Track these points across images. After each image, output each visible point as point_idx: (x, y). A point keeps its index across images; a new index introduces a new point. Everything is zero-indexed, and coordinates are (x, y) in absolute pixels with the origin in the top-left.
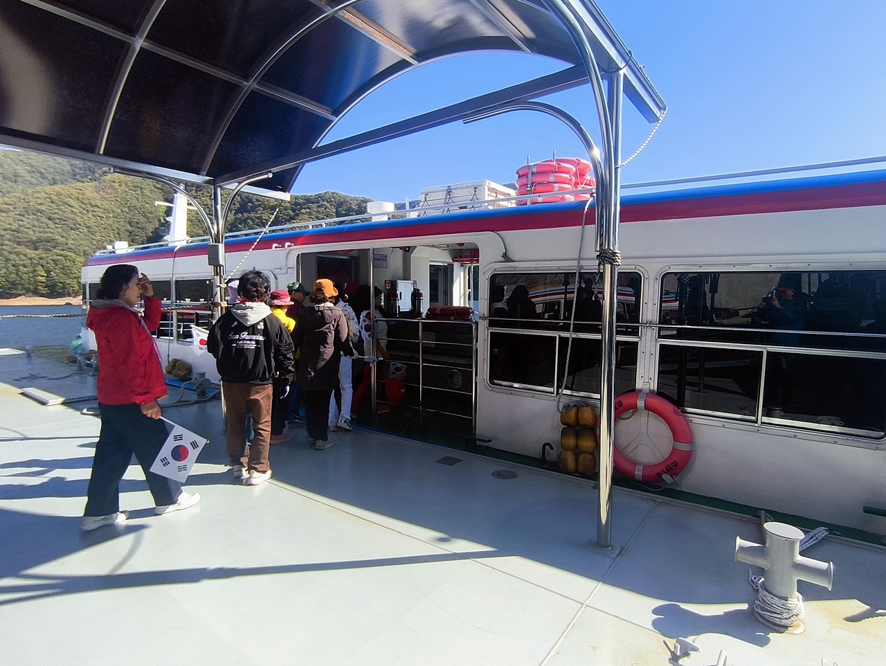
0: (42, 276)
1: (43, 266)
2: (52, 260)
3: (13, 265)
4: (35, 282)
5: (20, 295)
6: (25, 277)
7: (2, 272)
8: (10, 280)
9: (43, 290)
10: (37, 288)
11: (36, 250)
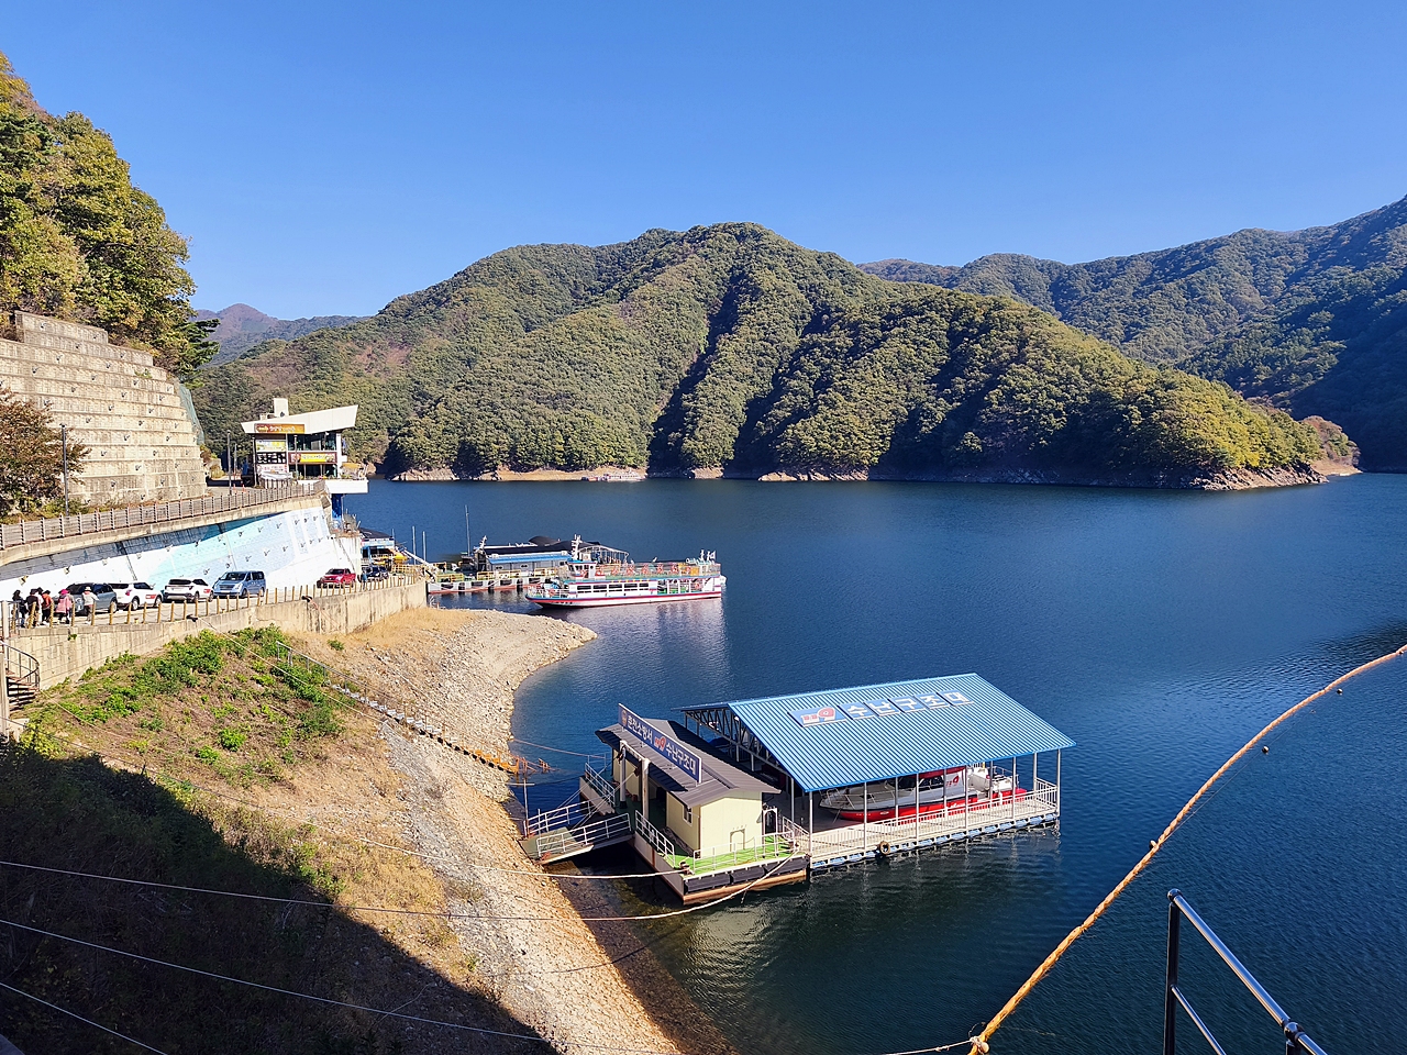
0: (560, 444)
1: (561, 431)
2: (571, 422)
3: (533, 431)
4: (554, 451)
5: (537, 467)
7: (522, 439)
8: (530, 449)
9: (562, 462)
10: (554, 459)
11: (555, 409)
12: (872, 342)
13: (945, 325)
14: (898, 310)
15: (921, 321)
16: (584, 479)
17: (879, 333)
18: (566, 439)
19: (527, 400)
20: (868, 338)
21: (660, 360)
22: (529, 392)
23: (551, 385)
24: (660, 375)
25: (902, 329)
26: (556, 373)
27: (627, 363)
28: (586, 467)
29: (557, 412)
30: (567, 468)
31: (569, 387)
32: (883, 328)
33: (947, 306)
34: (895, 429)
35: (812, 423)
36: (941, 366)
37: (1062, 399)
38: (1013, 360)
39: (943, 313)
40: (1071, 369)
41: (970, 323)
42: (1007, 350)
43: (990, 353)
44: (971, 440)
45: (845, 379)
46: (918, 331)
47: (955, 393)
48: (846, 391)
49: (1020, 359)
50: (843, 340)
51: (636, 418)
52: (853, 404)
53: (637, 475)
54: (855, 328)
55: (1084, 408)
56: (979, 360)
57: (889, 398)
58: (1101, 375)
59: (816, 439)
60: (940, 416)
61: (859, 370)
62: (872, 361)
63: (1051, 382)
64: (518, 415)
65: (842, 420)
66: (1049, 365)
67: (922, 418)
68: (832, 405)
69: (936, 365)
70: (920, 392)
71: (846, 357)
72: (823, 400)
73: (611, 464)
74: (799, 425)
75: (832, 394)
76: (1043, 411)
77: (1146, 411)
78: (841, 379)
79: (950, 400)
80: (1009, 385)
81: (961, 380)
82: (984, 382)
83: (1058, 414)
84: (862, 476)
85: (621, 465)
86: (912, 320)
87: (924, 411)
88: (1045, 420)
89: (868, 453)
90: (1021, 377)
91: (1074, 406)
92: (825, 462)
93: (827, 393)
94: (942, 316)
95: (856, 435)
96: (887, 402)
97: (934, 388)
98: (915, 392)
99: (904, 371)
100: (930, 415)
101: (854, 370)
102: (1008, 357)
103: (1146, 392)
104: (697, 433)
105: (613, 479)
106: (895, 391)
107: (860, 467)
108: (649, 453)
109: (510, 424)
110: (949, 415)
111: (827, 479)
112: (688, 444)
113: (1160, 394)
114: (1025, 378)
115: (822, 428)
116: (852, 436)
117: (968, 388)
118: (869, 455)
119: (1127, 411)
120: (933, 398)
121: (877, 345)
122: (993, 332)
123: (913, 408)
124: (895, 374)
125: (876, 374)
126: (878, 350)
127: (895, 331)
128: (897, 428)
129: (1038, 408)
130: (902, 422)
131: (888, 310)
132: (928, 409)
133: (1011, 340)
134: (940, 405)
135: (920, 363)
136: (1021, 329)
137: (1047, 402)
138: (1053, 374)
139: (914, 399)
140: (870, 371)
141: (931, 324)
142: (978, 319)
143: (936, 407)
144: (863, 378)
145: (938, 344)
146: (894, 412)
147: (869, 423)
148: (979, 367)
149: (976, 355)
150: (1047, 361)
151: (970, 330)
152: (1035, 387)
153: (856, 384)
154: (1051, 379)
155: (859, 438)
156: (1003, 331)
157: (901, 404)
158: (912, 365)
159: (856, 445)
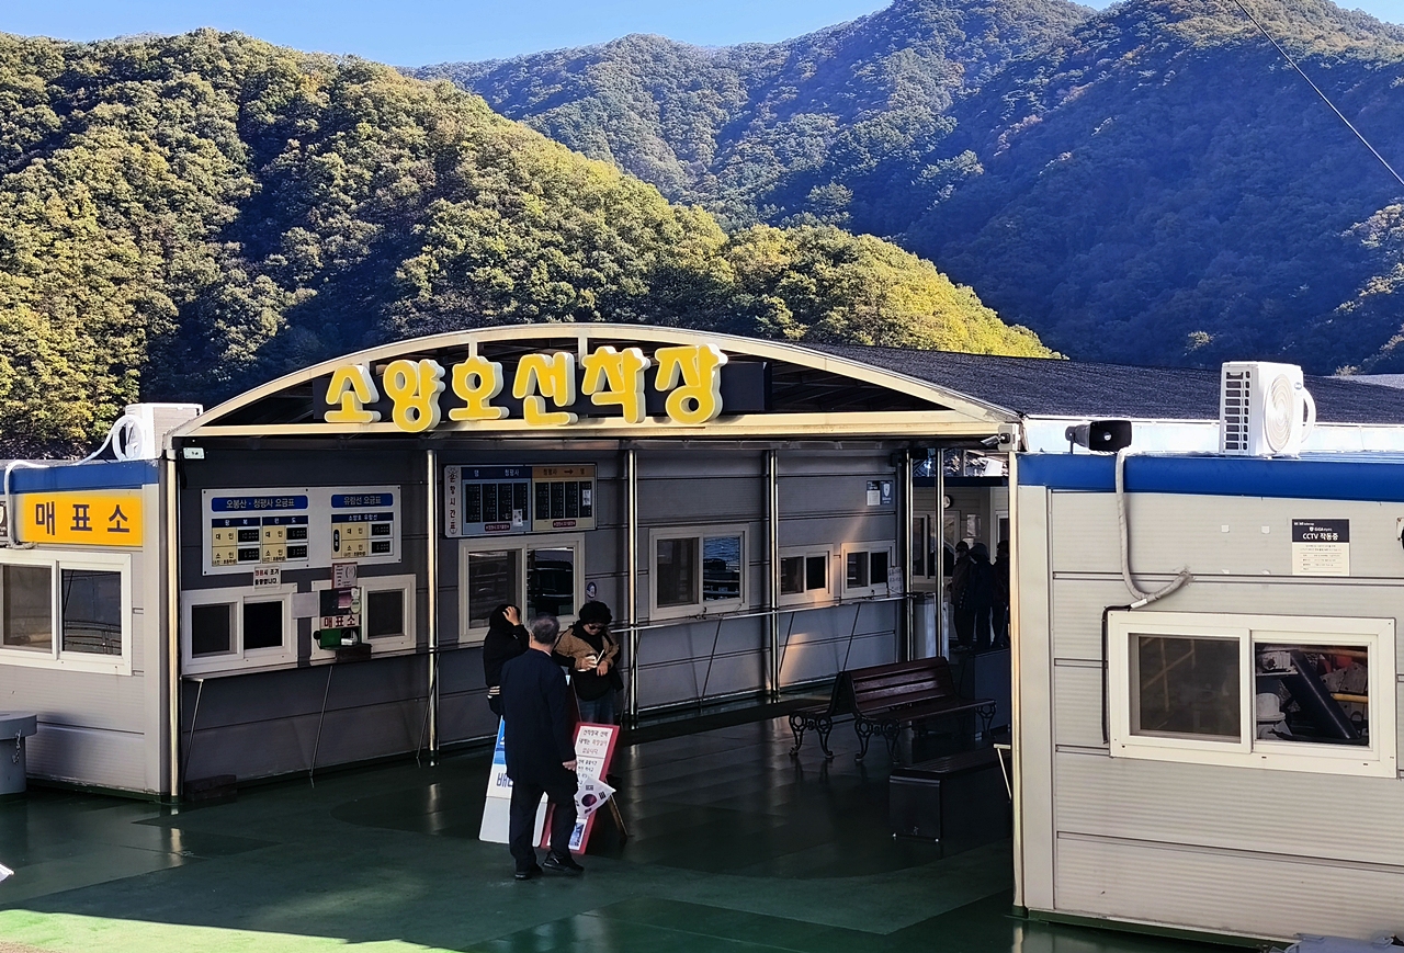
12: (36, 137)
13: (232, 109)
14: (92, 68)
15: (168, 93)
17: (53, 119)
20: (22, 123)
25: (122, 109)
32: (61, 107)
33: (225, 64)
34: (150, 350)
36: (241, 203)
37: (588, 282)
38: (428, 196)
39: (220, 79)
40: (588, 217)
41: (295, 107)
42: (410, 170)
43: (368, 175)
46: (163, 115)
47: (298, 264)
49: (455, 188)
52: (27, 282)
56: (345, 191)
57: (116, 269)
58: (659, 232)
60: (270, 319)
61: (27, 196)
62: (61, 177)
63: (553, 245)
66: (534, 205)
67: (221, 324)
69: (227, 199)
70: (201, 260)
79: (286, 279)
80: (453, 246)
81: (308, 235)
82: (377, 244)
86: (149, 91)
87: (223, 306)
89: (82, 408)
94: (216, 87)
95: (47, 362)
96: (117, 281)
97: (233, 254)
98: (187, 260)
99: (147, 206)
101: (12, 196)
102: (415, 187)
103: (791, 268)
106: (134, 254)
110: (293, 315)
114: (485, 232)
116: (37, 364)
117: (327, 256)
118: (88, 414)
119: (764, 309)
120: (240, 274)
121: (54, 141)
122: (365, 128)
123: (190, 298)
124: (126, 213)
125: (75, 210)
126: (69, 153)
127: (103, 110)
128: (153, 345)
129: (537, 303)
130: (165, 332)
131: (62, 66)
132: (236, 300)
133: (413, 149)
134: (262, 292)
135: (186, 192)
136: (431, 128)
137: (554, 291)
138: (546, 227)
139: (189, 276)
140: (58, 201)
141: (194, 103)
142: (312, 98)
143: (253, 297)
144: (41, 219)
145: (224, 148)
146: (140, 305)
147: (79, 334)
148: (347, 207)
149: (331, 179)
150: (526, 196)
151: (301, 123)
152: (517, 254)
153: (24, 230)
154: (548, 235)
155: (56, 372)
156: (386, 129)
157: (155, 288)
158: (169, 193)
159: (45, 387)
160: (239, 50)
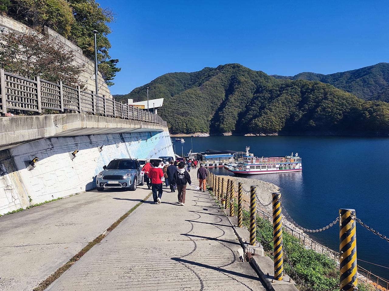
0: (185, 126)
1: (185, 123)
2: (188, 120)
3: (177, 123)
4: (183, 128)
5: (179, 133)
6: (180, 126)
7: (174, 125)
8: (176, 128)
9: (185, 131)
10: (183, 131)
11: (183, 116)
12: (277, 95)
13: (300, 90)
14: (284, 86)
15: (292, 89)
16: (192, 136)
17: (279, 93)
18: (186, 125)
19: (175, 114)
20: (275, 94)
21: (212, 103)
22: (175, 112)
23: (181, 110)
24: (212, 107)
25: (286, 91)
26: (183, 106)
27: (202, 103)
28: (192, 133)
29: (183, 117)
30: (187, 133)
31: (187, 110)
32: (280, 91)
33: (300, 84)
34: (286, 120)
35: (260, 119)
37: (342, 110)
38: (323, 99)
39: (299, 86)
40: (343, 101)
41: (308, 88)
42: (321, 96)
43: (315, 97)
44: (312, 123)
45: (270, 106)
46: (291, 91)
47: (305, 109)
48: (270, 109)
49: (326, 98)
50: (268, 95)
51: (206, 119)
52: (273, 113)
53: (207, 135)
54: (271, 91)
55: (348, 113)
56: (312, 99)
57: (283, 111)
58: (353, 103)
59: (262, 123)
60: (301, 116)
61: (274, 103)
62: (278, 100)
63: (337, 105)
64: (173, 118)
65: (269, 117)
66: (336, 100)
67: (295, 117)
68: (266, 113)
69: (298, 101)
70: (293, 109)
71: (269, 100)
72: (263, 112)
73: (199, 132)
74: (256, 119)
75: (266, 110)
76: (336, 113)
77: (371, 113)
78: (268, 106)
79: (303, 111)
80: (324, 106)
81: (307, 105)
82: (315, 106)
83: (340, 115)
84: (276, 134)
85: (202, 132)
86: (290, 88)
87: (295, 115)
88: (336, 116)
89: (278, 127)
90: (326, 104)
91: (346, 112)
92: (264, 130)
93: (264, 110)
94: (298, 87)
95: (274, 122)
96: (283, 112)
97: (298, 108)
98: (292, 109)
99: (288, 103)
100: (298, 116)
101: (272, 103)
102: (321, 98)
103: (370, 107)
104: (224, 123)
105: (200, 136)
106: (286, 109)
107: (275, 132)
108: (210, 128)
109: (171, 121)
110: (303, 115)
111: (265, 135)
112: (222, 126)
113: (375, 107)
114: (328, 104)
115: (264, 120)
116: (273, 122)
117: (309, 108)
118: (279, 128)
119: (364, 113)
120: (297, 111)
121: (279, 96)
122: (316, 91)
123: (292, 114)
124: (285, 104)
125: (279, 104)
126: (279, 97)
127: (284, 92)
128: (287, 120)
129: (334, 113)
130: (288, 118)
131: (281, 86)
132: (297, 114)
133: (322, 93)
134: (300, 113)
135: (293, 101)
136: (325, 90)
137: (336, 111)
138: (337, 103)
139: (292, 111)
140: (277, 103)
141: (295, 89)
142: (310, 87)
143: (299, 113)
144: (275, 106)
145: (298, 95)
146: (285, 115)
147: (278, 119)
148: (312, 101)
149: (311, 98)
150: (335, 99)
151: (308, 91)
152: (332, 107)
153: (273, 107)
154: (337, 104)
155: (275, 123)
156: (319, 91)
157: (287, 113)
158: (290, 101)
159: (274, 125)
160: (302, 82)
